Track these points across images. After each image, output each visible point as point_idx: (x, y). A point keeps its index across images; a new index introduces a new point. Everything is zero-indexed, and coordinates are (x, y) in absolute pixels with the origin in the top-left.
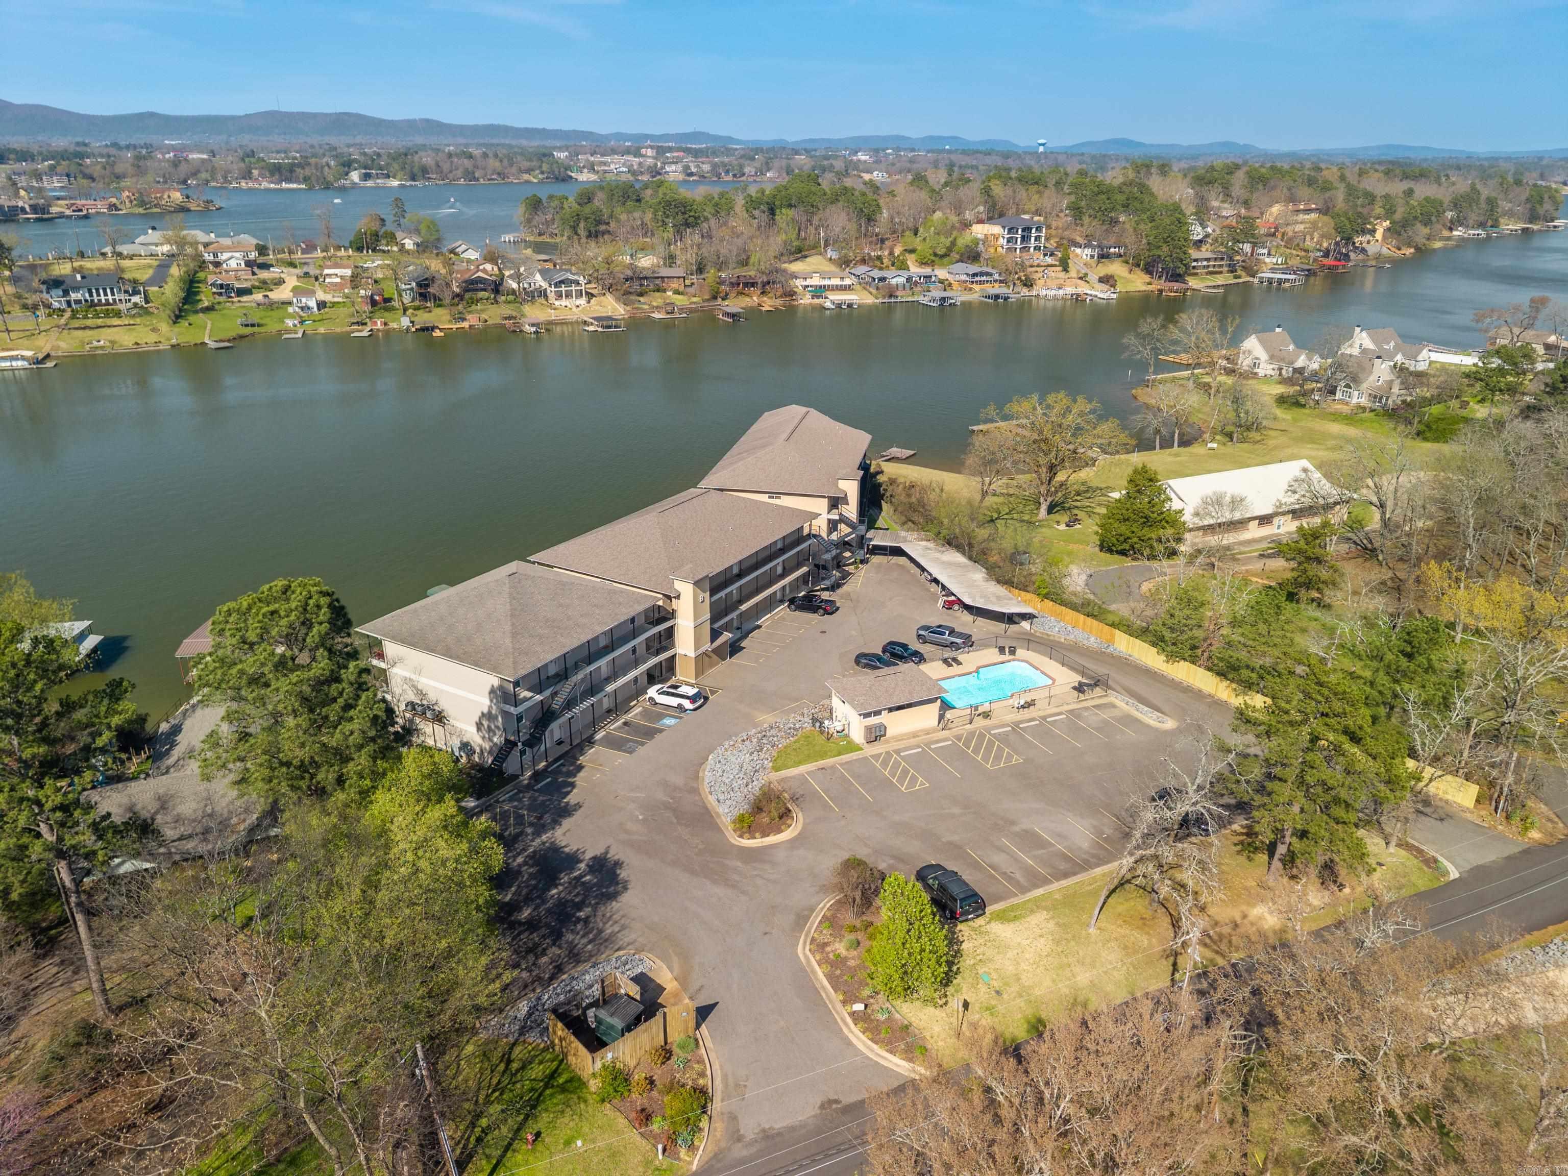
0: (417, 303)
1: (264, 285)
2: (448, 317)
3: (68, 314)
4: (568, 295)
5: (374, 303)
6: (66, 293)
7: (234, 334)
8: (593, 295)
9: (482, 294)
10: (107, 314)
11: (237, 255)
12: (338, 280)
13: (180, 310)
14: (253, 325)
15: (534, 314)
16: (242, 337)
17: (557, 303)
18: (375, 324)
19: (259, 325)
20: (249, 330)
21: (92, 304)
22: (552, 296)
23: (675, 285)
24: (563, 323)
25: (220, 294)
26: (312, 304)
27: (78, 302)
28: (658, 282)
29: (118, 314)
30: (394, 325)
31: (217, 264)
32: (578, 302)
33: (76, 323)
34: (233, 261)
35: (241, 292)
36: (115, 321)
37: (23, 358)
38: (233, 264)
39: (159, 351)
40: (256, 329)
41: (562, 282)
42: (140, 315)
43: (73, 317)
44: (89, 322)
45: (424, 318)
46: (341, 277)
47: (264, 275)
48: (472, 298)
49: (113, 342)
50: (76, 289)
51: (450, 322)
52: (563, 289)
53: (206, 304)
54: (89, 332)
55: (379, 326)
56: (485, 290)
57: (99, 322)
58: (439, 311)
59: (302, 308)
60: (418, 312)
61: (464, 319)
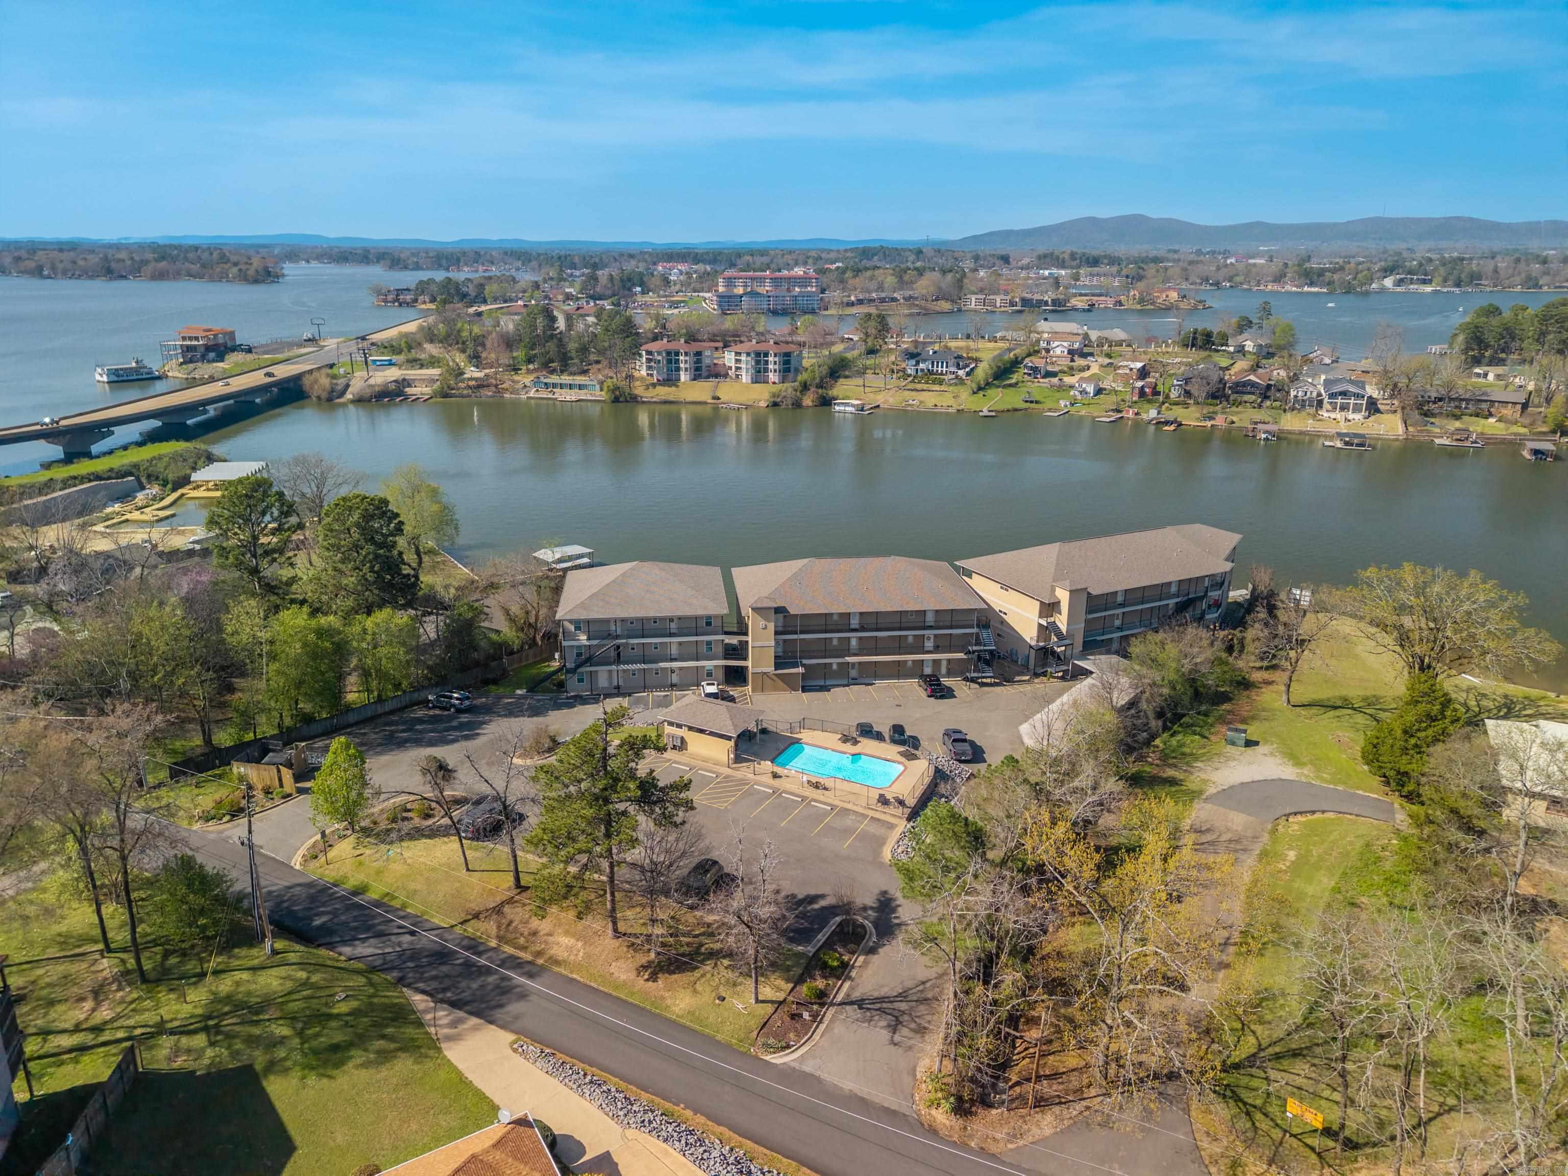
0: (1182, 398)
1: (1071, 371)
2: (1198, 415)
3: (910, 379)
4: (1344, 408)
5: (1142, 393)
6: (918, 363)
7: (1010, 407)
8: (1378, 411)
9: (1247, 397)
10: (934, 382)
11: (1065, 344)
12: (1128, 371)
13: (988, 384)
14: (1032, 402)
15: (1291, 422)
16: (1016, 410)
17: (1326, 415)
18: (1128, 412)
19: (1037, 402)
20: (1028, 405)
21: (931, 372)
22: (1326, 405)
23: (1507, 411)
24: (1318, 435)
25: (1030, 375)
26: (1091, 389)
27: (922, 370)
28: (1484, 406)
29: (941, 383)
30: (1144, 416)
31: (1048, 351)
32: (1351, 416)
33: (911, 386)
34: (1059, 349)
35: (1049, 374)
36: (937, 387)
37: (853, 406)
38: (1058, 351)
39: (948, 413)
40: (1033, 405)
41: (1344, 394)
42: (956, 384)
43: (913, 381)
44: (919, 386)
45: (1178, 413)
46: (1131, 369)
47: (1080, 362)
48: (1235, 400)
49: (921, 402)
50: (924, 361)
51: (1198, 419)
52: (1339, 401)
53: (1013, 381)
54: (914, 393)
55: (1131, 414)
56: (1253, 393)
57: (925, 386)
58: (1193, 408)
59: (1081, 392)
60: (1174, 407)
61: (1211, 418)
